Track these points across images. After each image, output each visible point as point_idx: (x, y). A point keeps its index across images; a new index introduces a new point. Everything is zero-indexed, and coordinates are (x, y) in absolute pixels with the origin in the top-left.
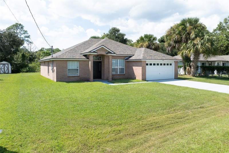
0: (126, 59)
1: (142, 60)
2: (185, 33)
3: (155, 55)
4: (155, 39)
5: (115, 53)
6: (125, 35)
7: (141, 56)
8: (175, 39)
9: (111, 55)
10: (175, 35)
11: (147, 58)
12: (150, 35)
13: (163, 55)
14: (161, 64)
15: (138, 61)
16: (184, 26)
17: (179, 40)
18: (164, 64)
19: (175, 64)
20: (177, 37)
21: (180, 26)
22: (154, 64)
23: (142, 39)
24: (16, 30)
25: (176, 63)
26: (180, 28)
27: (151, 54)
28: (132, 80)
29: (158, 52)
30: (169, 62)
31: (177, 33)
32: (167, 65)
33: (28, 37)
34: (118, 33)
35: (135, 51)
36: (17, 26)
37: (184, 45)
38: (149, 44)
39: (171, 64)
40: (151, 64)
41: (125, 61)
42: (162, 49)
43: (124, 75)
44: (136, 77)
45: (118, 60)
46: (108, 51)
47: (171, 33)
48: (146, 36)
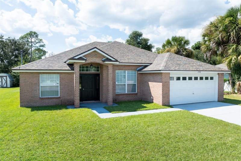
0: (138, 71)
1: (162, 72)
2: (235, 28)
3: (186, 64)
4: (187, 42)
5: (117, 61)
6: (148, 40)
7: (162, 65)
8: (219, 38)
9: (112, 64)
10: (218, 32)
11: (172, 69)
12: (180, 37)
13: (198, 63)
14: (196, 78)
15: (156, 73)
16: (233, 18)
17: (224, 39)
18: (201, 78)
19: (219, 78)
20: (221, 37)
21: (226, 18)
22: (184, 79)
23: (169, 43)
24: (31, 39)
25: (221, 75)
26: (227, 21)
27: (179, 62)
28: (145, 105)
29: (190, 59)
30: (209, 74)
31: (221, 29)
32: (206, 79)
33: (43, 46)
34: (140, 38)
35: (155, 58)
36: (32, 34)
37: (234, 46)
38: (178, 49)
39: (212, 78)
40: (178, 79)
41: (138, 74)
42: (197, 58)
43: (136, 94)
44: (153, 99)
45: (126, 71)
46: (105, 57)
47: (211, 31)
48: (175, 39)
